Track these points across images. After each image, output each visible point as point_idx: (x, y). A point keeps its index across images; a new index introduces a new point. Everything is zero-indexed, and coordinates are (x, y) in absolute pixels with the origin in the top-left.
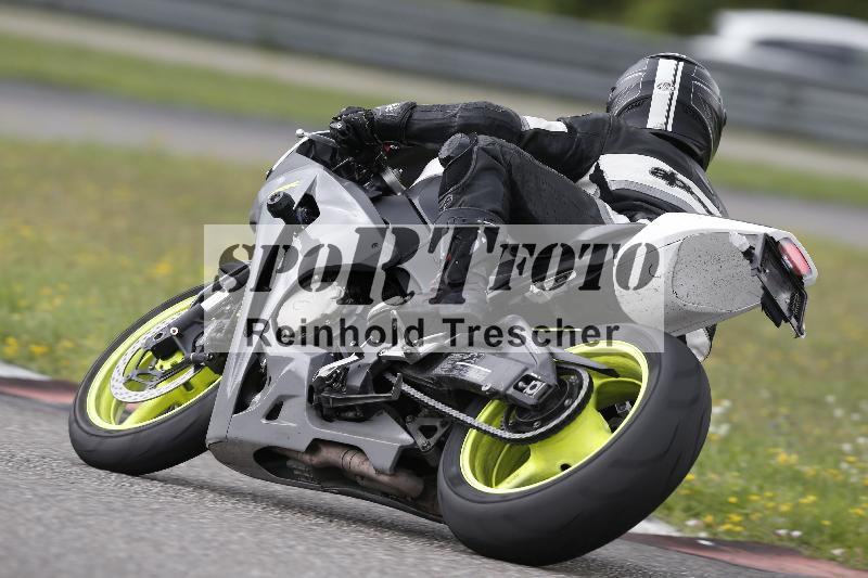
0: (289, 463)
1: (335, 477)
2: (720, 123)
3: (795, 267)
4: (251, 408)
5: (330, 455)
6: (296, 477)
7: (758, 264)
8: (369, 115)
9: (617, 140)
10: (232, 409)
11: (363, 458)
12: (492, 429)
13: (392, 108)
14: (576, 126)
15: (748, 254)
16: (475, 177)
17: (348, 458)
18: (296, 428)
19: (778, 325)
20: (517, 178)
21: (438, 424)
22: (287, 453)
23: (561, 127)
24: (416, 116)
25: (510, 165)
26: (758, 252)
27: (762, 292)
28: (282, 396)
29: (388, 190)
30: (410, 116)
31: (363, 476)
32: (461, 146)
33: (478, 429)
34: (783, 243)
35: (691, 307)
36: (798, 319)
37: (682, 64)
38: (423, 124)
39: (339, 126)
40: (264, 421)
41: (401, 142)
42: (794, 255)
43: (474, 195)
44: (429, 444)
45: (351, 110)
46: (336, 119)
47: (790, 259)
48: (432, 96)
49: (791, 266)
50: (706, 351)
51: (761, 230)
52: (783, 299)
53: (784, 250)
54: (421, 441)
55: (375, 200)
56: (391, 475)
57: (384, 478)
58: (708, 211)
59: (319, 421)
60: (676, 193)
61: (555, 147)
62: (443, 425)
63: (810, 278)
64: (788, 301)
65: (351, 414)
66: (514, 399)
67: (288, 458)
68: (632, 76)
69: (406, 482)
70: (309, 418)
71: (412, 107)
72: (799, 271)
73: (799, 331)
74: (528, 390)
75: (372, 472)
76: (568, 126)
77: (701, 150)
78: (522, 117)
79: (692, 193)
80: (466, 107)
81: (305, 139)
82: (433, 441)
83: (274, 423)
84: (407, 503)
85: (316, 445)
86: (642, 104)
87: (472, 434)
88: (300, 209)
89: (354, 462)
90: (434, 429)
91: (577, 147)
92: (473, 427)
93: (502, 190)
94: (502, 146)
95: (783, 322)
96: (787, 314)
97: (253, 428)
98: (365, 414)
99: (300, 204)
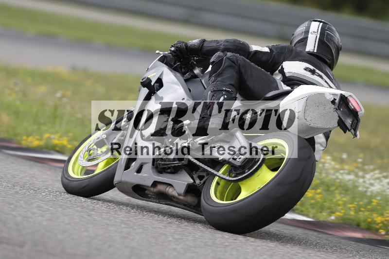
0: (146, 192)
1: (163, 197)
2: (339, 49)
3: (354, 108)
4: (131, 168)
5: (161, 188)
6: (149, 198)
7: (336, 107)
8: (186, 45)
9: (290, 55)
10: (123, 169)
11: (173, 189)
12: (224, 177)
13: (195, 41)
14: (273, 49)
15: (333, 102)
16: (223, 70)
17: (168, 189)
18: (148, 177)
19: (345, 132)
20: (243, 71)
21: (205, 175)
22: (146, 188)
23: (267, 50)
24: (205, 44)
25: (240, 65)
26: (337, 101)
27: (338, 118)
28: (142, 163)
29: (196, 76)
30: (203, 45)
31: (174, 197)
32: (219, 57)
33: (219, 176)
34: (349, 98)
35: (312, 125)
36: (355, 130)
37: (321, 24)
38: (208, 48)
39: (173, 49)
40: (136, 174)
41: (200, 56)
42: (354, 103)
43: (223, 77)
44: (201, 183)
45: (179, 42)
46: (172, 46)
47: (352, 104)
48: (213, 37)
49: (353, 108)
50: (325, 146)
51: (339, 92)
52: (349, 122)
53: (350, 101)
54: (198, 182)
55: (186, 81)
56: (184, 196)
57: (181, 197)
58: (330, 86)
59: (156, 174)
60: (315, 78)
61: (264, 58)
62: (207, 175)
63: (361, 113)
64: (351, 123)
65: (169, 170)
66: (232, 163)
67: (146, 190)
68: (301, 29)
69: (190, 199)
70: (153, 172)
71: (204, 41)
72: (356, 110)
73: (355, 135)
74: (238, 160)
75: (176, 195)
76: (270, 49)
77: (330, 60)
78: (250, 46)
79: (322, 78)
80: (227, 41)
81: (162, 55)
82: (202, 182)
83: (140, 174)
84: (191, 208)
85: (155, 184)
86: (304, 41)
87: (216, 179)
88: (156, 84)
89: (170, 191)
90: (203, 177)
91: (273, 59)
92: (217, 176)
93: (235, 75)
94: (237, 57)
95: (347, 131)
96: (350, 128)
97: (131, 177)
98: (175, 170)
99: (156, 82)
